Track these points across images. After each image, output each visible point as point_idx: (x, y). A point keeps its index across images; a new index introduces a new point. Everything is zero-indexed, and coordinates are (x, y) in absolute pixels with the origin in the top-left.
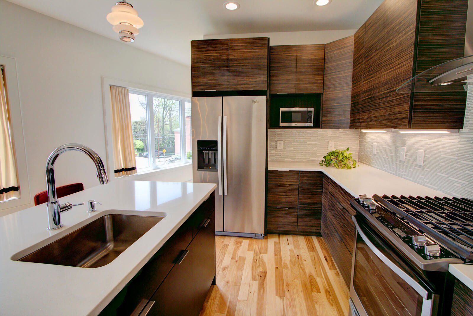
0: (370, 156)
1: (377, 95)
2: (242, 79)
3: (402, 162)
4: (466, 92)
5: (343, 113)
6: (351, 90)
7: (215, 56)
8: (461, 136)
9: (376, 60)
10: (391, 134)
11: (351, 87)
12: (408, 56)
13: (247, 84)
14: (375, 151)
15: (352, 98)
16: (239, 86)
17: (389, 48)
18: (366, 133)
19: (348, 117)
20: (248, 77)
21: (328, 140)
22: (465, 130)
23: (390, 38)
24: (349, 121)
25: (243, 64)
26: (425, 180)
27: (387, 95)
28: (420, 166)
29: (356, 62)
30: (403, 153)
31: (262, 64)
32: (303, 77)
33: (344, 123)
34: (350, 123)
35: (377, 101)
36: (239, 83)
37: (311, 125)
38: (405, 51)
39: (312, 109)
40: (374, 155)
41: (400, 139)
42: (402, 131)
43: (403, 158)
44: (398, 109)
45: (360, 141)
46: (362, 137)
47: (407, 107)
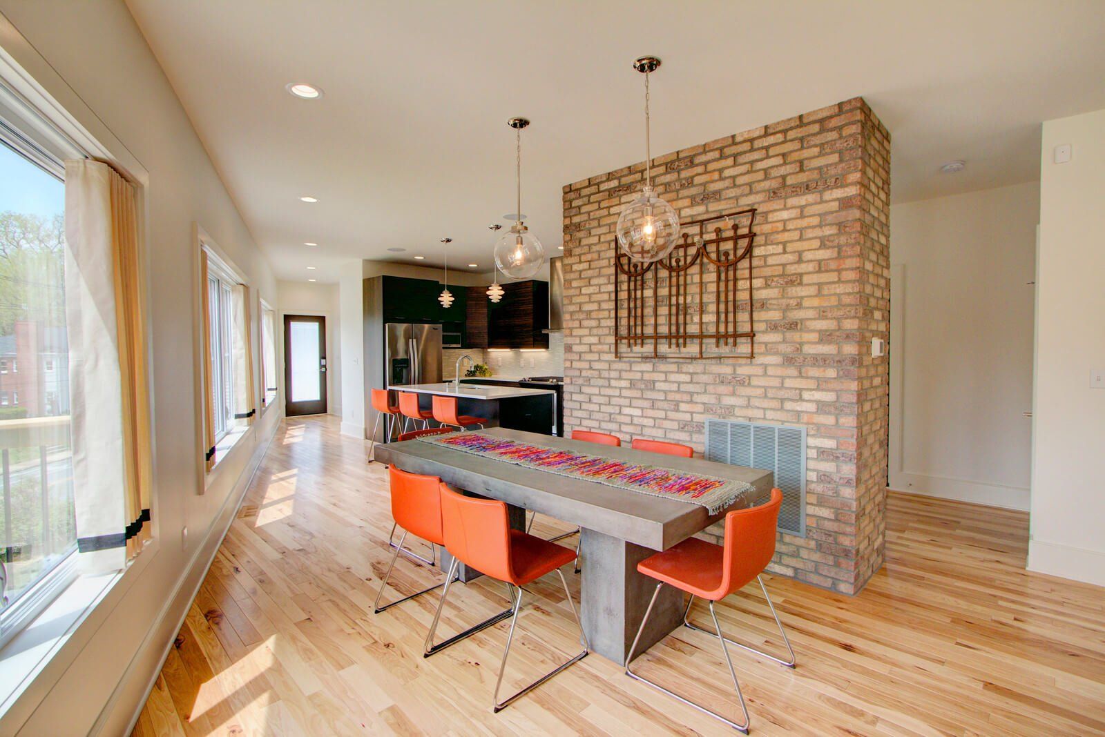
0: (496, 367)
1: (513, 330)
3: (522, 368)
4: (548, 334)
5: (483, 338)
6: (487, 323)
8: (549, 351)
9: (510, 311)
10: (513, 351)
11: (487, 320)
12: (531, 317)
14: (500, 364)
15: (488, 328)
17: (518, 309)
18: (491, 351)
19: (487, 340)
22: (550, 349)
23: (519, 304)
24: (487, 343)
27: (519, 332)
28: (532, 368)
30: (522, 363)
33: (483, 345)
34: (488, 345)
35: (513, 334)
37: (459, 346)
38: (528, 314)
39: (460, 335)
40: (500, 366)
41: (519, 355)
42: (522, 350)
43: (522, 365)
44: (527, 340)
45: (483, 358)
46: (485, 354)
47: (532, 339)
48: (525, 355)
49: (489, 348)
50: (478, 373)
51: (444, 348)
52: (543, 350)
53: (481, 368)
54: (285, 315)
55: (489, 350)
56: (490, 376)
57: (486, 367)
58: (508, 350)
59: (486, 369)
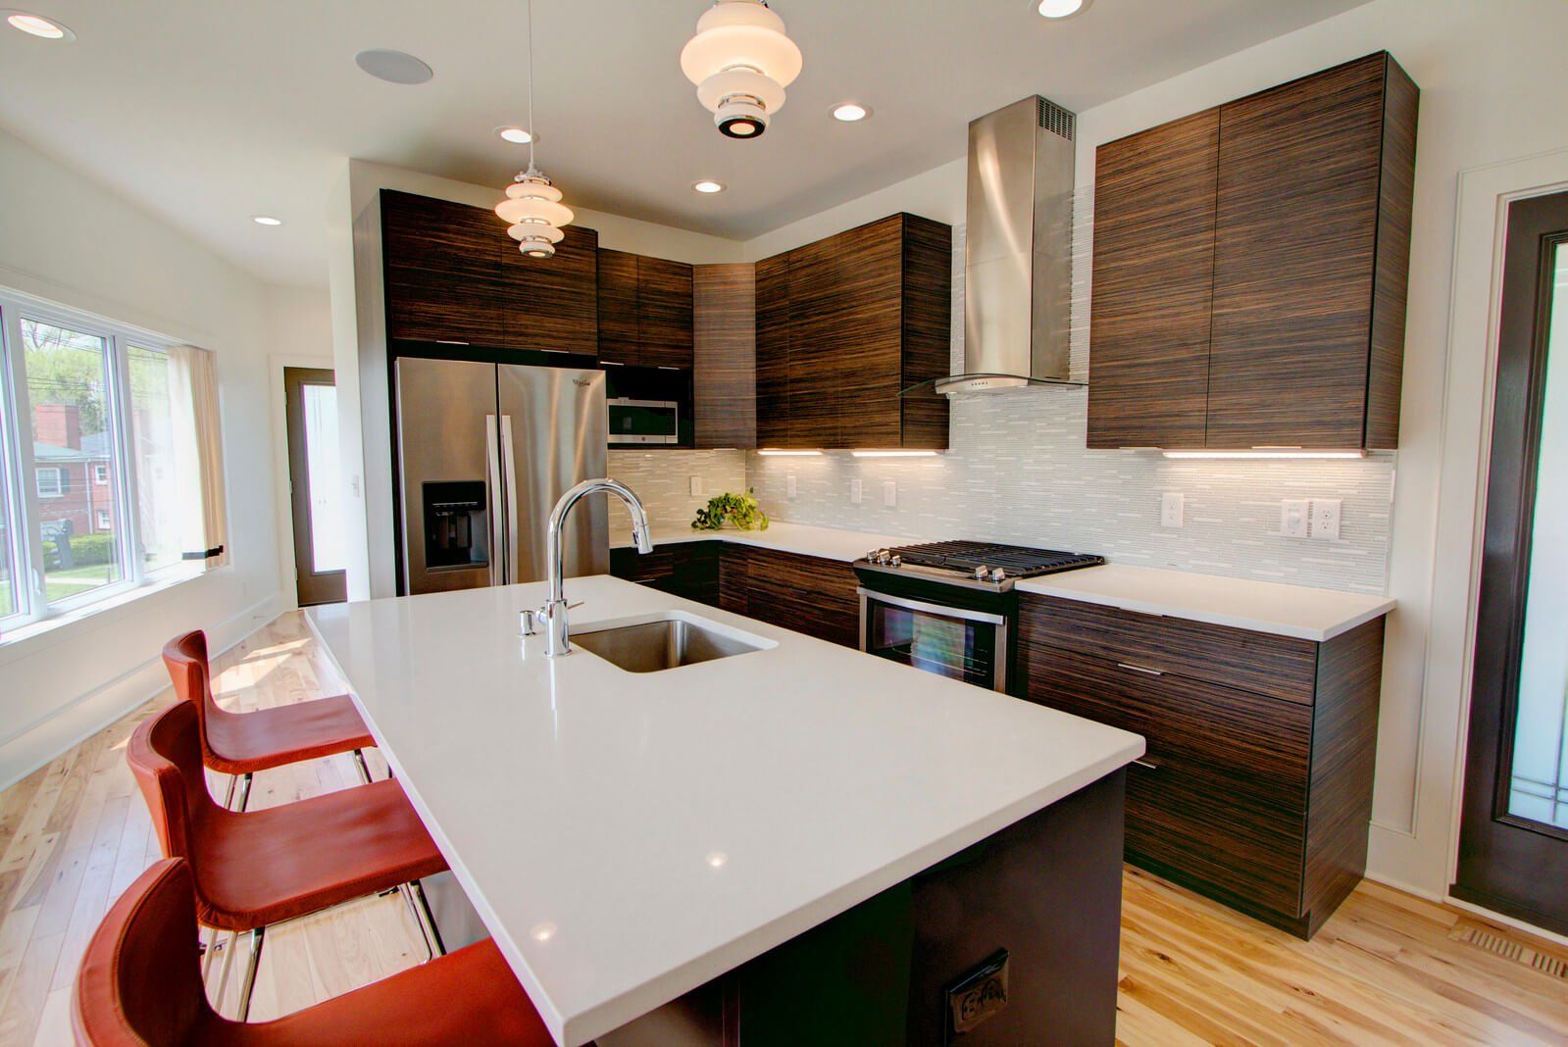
0: (780, 502)
1: (831, 390)
2: (536, 321)
3: (857, 505)
4: (949, 401)
5: (740, 417)
6: (754, 370)
7: (461, 248)
8: (949, 458)
9: (823, 330)
10: (829, 457)
11: (754, 364)
12: (892, 341)
13: (549, 336)
14: (792, 492)
15: (757, 387)
16: (530, 340)
17: (851, 317)
18: (765, 456)
19: (753, 425)
20: (551, 320)
21: (690, 474)
22: (951, 450)
23: (854, 303)
24: (755, 433)
25: (537, 285)
26: (902, 528)
27: (854, 394)
28: (889, 508)
29: (762, 319)
30: (858, 494)
31: (584, 291)
32: (654, 330)
33: (744, 437)
34: (758, 438)
35: (833, 402)
36: (530, 331)
37: (674, 440)
38: (884, 333)
39: (673, 405)
40: (791, 500)
41: (846, 470)
42: (857, 453)
43: (858, 498)
44: (878, 419)
45: (747, 475)
46: (752, 465)
47: (896, 416)
48: (866, 469)
49: (760, 446)
50: (727, 521)
51: (612, 446)
52: (932, 453)
53: (737, 504)
54: (286, 369)
55: (763, 452)
56: (763, 528)
57: (751, 501)
58: (816, 453)
59: (751, 508)
